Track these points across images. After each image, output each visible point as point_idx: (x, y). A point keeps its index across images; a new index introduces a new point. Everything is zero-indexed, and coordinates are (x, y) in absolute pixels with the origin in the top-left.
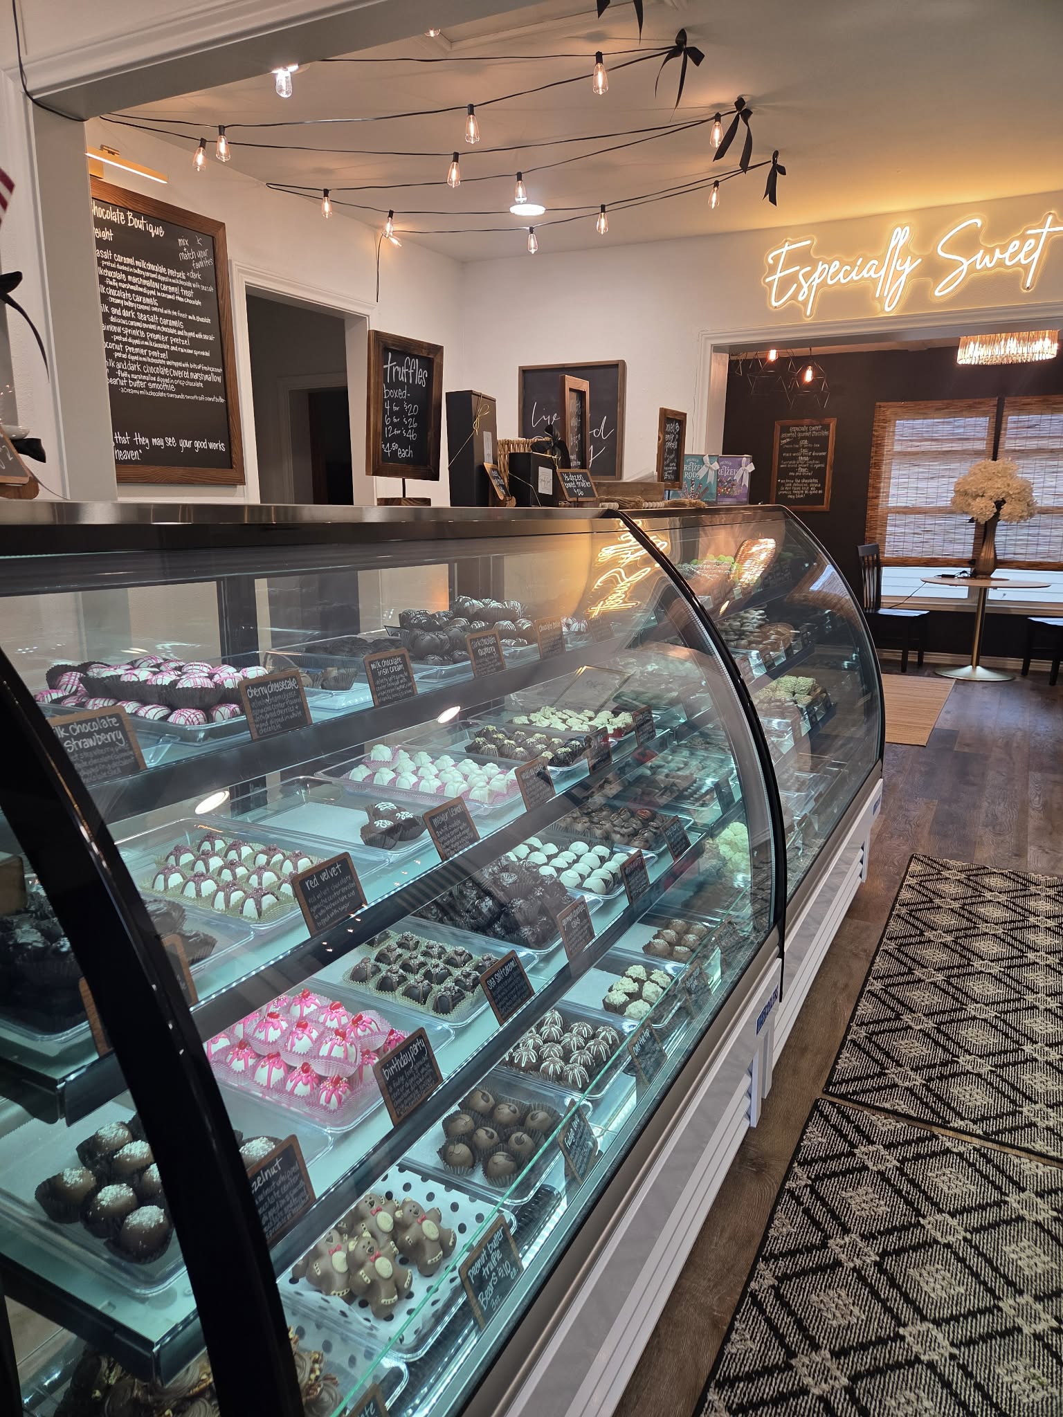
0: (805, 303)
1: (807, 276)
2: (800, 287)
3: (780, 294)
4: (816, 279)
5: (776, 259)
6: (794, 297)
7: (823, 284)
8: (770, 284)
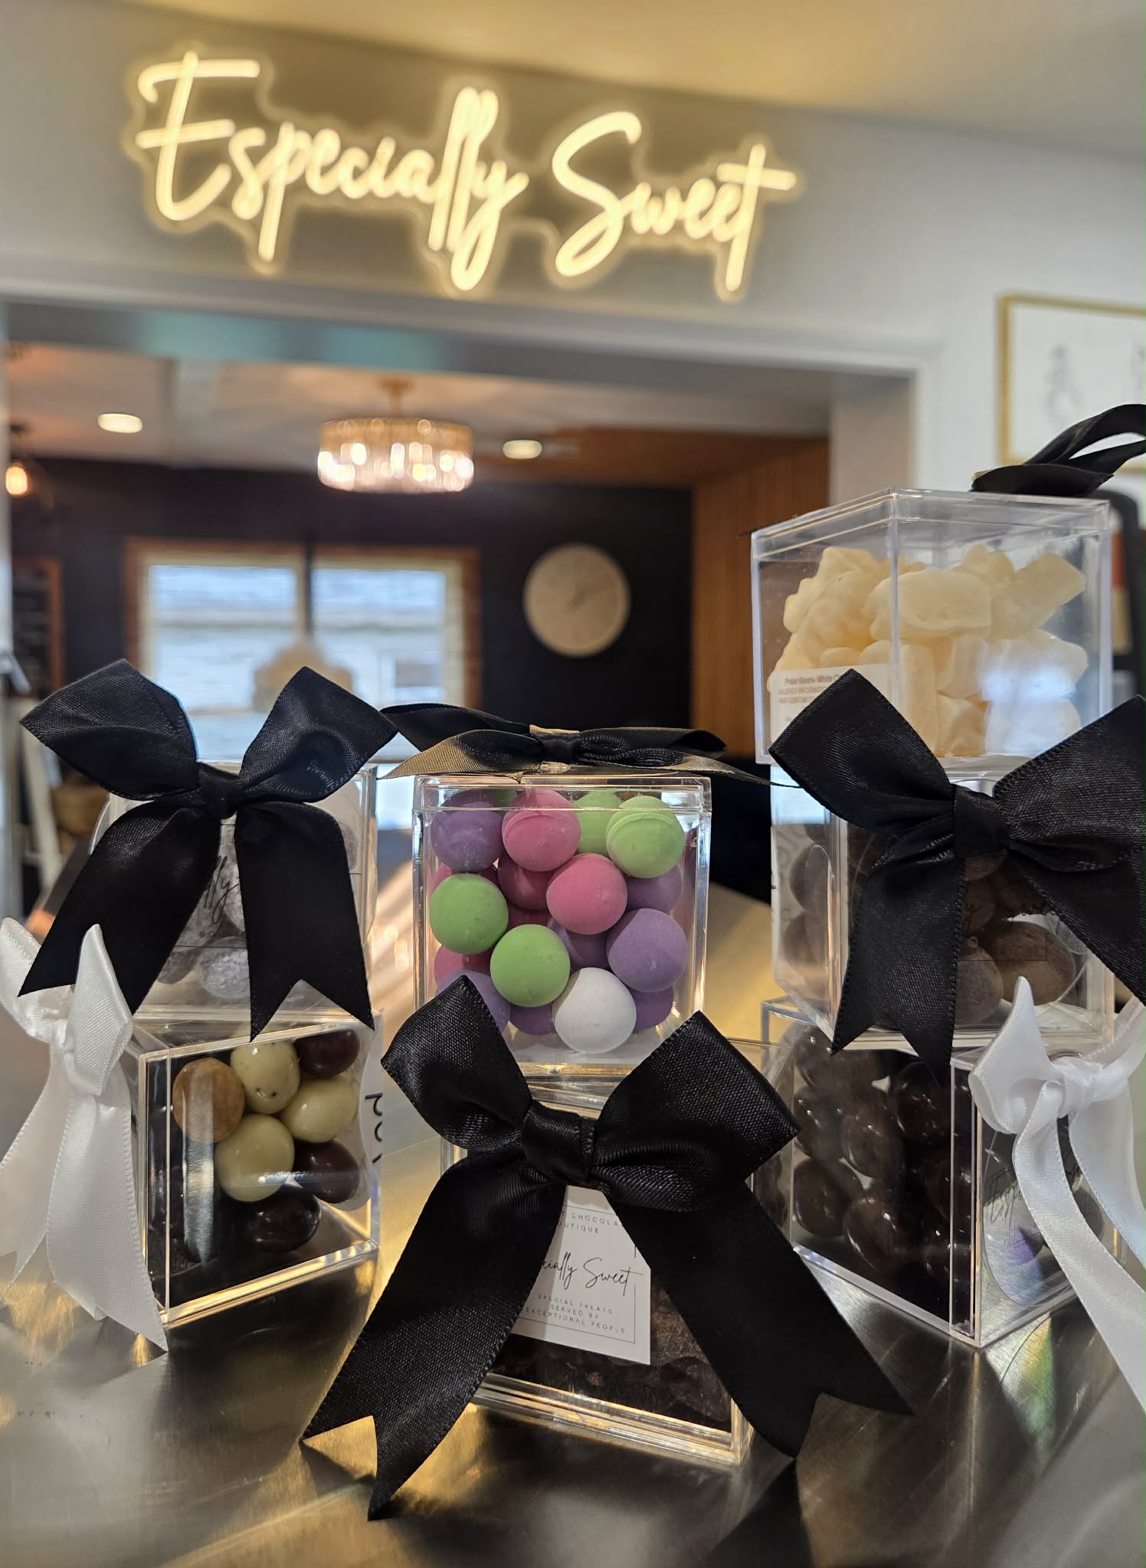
0: (256, 224)
1: (256, 155)
2: (236, 181)
3: (186, 184)
4: (280, 169)
5: (166, 89)
6: (224, 201)
7: (298, 188)
8: (153, 154)
